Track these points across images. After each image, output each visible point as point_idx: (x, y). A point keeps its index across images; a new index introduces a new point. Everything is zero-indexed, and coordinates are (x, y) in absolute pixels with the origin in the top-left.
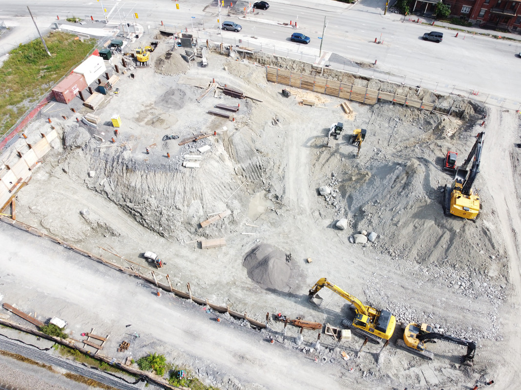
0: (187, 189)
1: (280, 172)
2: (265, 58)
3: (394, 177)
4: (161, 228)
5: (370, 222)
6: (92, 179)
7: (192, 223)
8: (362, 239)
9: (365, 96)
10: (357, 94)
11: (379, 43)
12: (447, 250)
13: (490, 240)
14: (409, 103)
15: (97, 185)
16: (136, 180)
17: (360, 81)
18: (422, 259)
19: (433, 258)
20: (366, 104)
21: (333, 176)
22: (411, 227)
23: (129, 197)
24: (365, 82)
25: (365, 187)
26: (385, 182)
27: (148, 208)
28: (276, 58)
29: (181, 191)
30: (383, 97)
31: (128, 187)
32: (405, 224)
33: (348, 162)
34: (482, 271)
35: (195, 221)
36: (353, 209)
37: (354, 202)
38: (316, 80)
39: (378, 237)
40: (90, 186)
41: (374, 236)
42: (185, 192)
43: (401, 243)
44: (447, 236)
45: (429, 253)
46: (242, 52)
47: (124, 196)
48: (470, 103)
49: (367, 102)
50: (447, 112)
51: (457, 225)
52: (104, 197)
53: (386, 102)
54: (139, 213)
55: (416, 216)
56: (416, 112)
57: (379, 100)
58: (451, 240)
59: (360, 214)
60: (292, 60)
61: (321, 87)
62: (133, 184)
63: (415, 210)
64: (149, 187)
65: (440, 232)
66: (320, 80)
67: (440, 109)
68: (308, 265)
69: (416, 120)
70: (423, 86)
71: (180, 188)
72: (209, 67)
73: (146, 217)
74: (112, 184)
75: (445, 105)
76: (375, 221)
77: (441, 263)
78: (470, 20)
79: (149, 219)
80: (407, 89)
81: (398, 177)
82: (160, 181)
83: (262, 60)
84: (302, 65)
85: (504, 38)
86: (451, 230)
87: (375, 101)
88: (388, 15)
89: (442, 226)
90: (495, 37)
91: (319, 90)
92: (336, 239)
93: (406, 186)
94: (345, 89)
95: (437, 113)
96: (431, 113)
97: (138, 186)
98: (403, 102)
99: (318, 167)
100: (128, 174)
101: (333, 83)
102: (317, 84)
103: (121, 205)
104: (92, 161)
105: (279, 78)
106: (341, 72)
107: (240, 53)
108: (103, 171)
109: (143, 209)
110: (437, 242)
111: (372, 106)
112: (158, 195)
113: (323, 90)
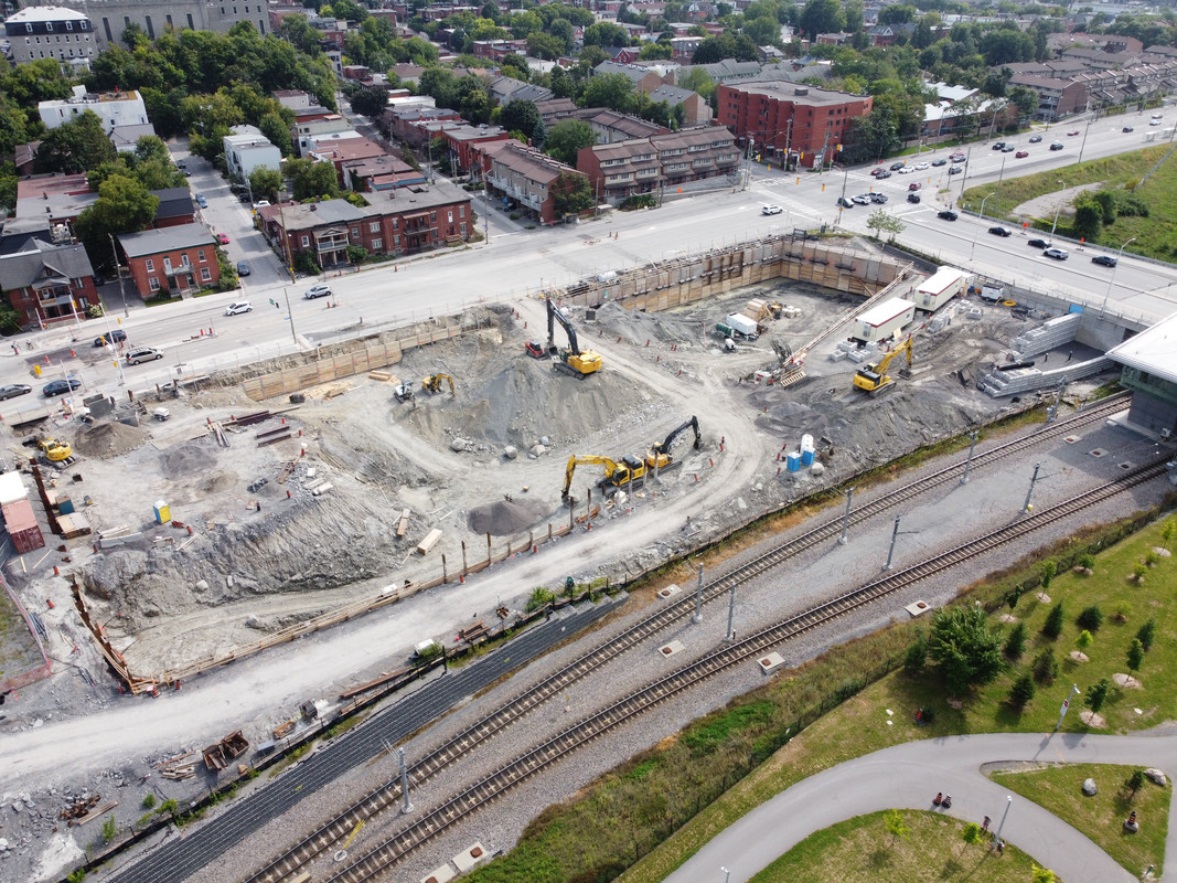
0: (347, 513)
1: (397, 458)
2: (230, 375)
3: (512, 383)
4: (362, 570)
5: (531, 433)
6: (208, 591)
7: (386, 542)
8: (541, 449)
9: (386, 355)
10: (376, 358)
11: (334, 306)
12: (606, 402)
13: (623, 378)
14: (436, 338)
15: (226, 591)
16: (277, 544)
17: (368, 342)
18: (598, 426)
19: (604, 419)
20: (390, 366)
21: (447, 432)
22: (565, 408)
23: (286, 569)
24: (375, 340)
25: (494, 412)
26: (508, 393)
27: (324, 562)
28: (246, 367)
29: (342, 519)
30: (407, 345)
31: (274, 560)
32: (560, 410)
33: (450, 409)
34: (641, 400)
35: (387, 539)
36: (503, 438)
37: (497, 432)
38: (319, 367)
39: (549, 438)
40: (214, 601)
41: (545, 439)
42: (347, 518)
43: (571, 428)
44: (596, 394)
45: (598, 417)
46: (192, 384)
47: (278, 575)
48: (488, 309)
49: (392, 361)
50: (475, 327)
51: (594, 380)
52: (248, 599)
53: (412, 350)
54: (317, 576)
55: (561, 398)
56: (450, 343)
57: (403, 352)
58: (602, 395)
59: (514, 435)
60: (269, 361)
61: (328, 372)
62: (279, 551)
63: (556, 394)
64: (302, 541)
65: (588, 395)
66: (324, 364)
67: (468, 328)
68: (530, 492)
69: (455, 351)
70: (435, 315)
71: (337, 516)
72: (173, 416)
73: (331, 573)
74: (247, 574)
75: (469, 321)
76: (534, 428)
77: (613, 418)
78: (389, 253)
79: (337, 572)
80: (423, 326)
81: (516, 381)
82: (308, 526)
83: (228, 379)
84: (288, 360)
85: (436, 255)
86: (595, 388)
87: (400, 356)
88: (298, 282)
89: (587, 390)
90: (430, 257)
91: (328, 378)
92: (520, 466)
93: (530, 381)
94: (360, 359)
95: (467, 333)
96: (462, 337)
97: (288, 548)
98: (429, 340)
99: (428, 432)
100: (261, 545)
101: (342, 360)
102: (322, 371)
103: (283, 589)
104: (185, 573)
105: (267, 391)
106: (341, 344)
107: (188, 386)
108: (214, 571)
109: (318, 568)
110: (595, 405)
111: (399, 363)
112: (322, 540)
113: (332, 376)
